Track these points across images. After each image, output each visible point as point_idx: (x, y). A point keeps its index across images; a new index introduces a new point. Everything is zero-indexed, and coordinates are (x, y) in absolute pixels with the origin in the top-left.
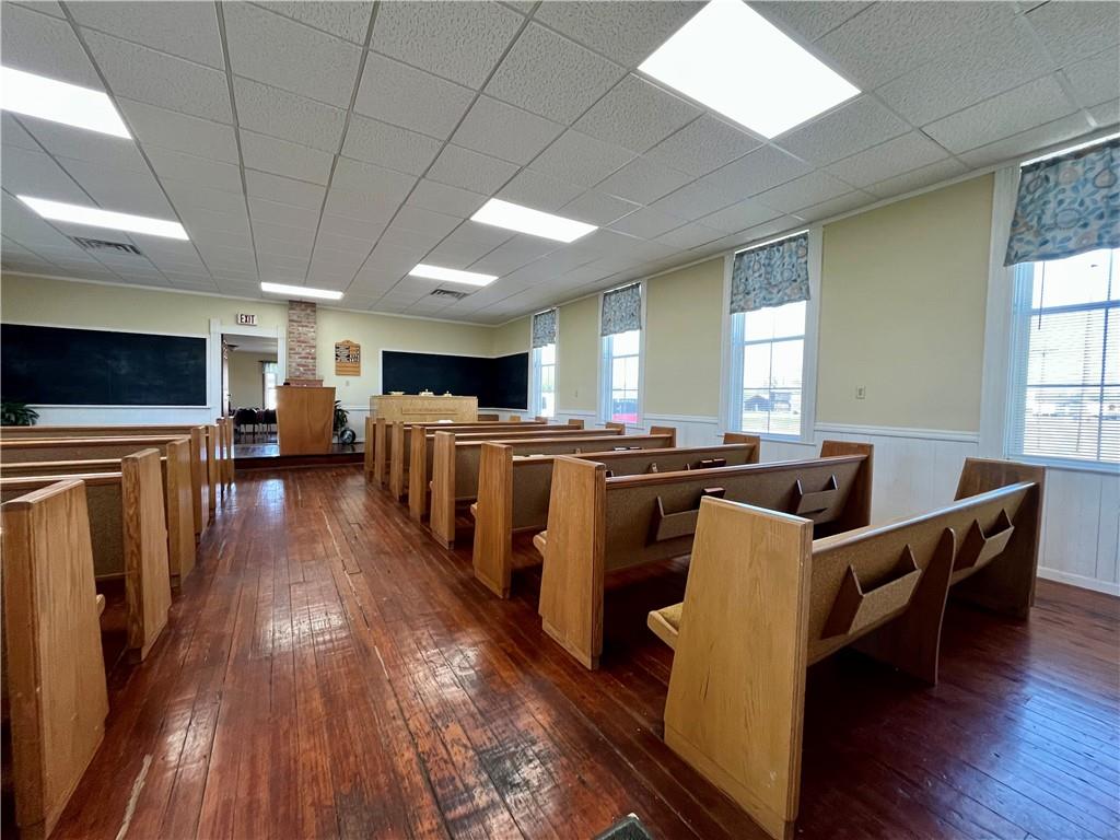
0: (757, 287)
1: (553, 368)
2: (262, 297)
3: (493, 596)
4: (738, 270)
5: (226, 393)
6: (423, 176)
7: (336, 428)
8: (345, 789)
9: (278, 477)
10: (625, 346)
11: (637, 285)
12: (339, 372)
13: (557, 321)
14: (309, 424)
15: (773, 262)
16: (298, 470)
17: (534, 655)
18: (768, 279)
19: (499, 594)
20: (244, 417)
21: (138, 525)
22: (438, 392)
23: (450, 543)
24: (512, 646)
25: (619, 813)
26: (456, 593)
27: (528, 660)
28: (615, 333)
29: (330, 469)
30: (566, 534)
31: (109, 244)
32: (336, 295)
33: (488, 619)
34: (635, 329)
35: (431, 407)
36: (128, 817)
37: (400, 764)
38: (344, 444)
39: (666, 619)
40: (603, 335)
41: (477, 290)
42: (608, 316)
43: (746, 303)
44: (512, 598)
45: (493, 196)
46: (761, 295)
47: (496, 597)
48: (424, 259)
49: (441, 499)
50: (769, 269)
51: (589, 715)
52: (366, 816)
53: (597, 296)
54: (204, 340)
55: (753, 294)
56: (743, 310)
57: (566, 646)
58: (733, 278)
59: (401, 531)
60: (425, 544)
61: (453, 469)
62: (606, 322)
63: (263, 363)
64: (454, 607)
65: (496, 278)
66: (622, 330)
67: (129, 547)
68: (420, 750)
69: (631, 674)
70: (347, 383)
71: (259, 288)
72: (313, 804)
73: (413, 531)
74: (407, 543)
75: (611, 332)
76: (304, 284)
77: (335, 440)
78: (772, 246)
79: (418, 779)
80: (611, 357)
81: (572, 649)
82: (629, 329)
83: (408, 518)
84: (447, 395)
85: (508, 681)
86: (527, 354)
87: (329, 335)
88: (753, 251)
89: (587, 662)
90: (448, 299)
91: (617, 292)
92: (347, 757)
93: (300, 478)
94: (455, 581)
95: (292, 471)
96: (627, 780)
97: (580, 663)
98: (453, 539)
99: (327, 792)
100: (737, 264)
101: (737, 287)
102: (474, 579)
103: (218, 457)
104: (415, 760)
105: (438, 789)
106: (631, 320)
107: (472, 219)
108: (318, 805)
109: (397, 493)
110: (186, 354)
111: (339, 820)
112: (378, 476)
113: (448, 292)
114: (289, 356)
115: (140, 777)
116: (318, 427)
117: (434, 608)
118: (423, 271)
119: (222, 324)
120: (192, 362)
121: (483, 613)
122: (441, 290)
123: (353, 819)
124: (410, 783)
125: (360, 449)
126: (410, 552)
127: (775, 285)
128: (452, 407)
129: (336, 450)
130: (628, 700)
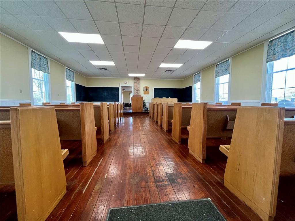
0: (279, 51)
1: (200, 89)
2: (129, 78)
3: (176, 143)
4: (270, 47)
5: (122, 99)
6: (161, 37)
7: (143, 107)
8: (136, 172)
9: (131, 117)
10: (224, 80)
11: (228, 60)
12: (145, 94)
13: (201, 75)
14: (138, 106)
15: (287, 40)
16: (135, 115)
17: (185, 157)
18: (284, 47)
19: (178, 142)
20: (126, 105)
21: (103, 116)
22: (167, 97)
23: (167, 131)
24: (179, 154)
25: (204, 196)
26: (167, 141)
27: (184, 158)
28: (220, 76)
29: (142, 116)
30: (195, 124)
31: (103, 69)
32: (143, 75)
33: (174, 147)
34: (227, 74)
35: (165, 101)
36: (98, 166)
37: (148, 171)
38: (145, 110)
39: (225, 147)
40: (216, 77)
41: (177, 69)
42: (217, 71)
43: (274, 57)
44: (181, 144)
45: (179, 39)
46: (282, 54)
47: (177, 143)
48: (163, 62)
49: (165, 120)
50: (286, 43)
51: (200, 173)
52: (139, 178)
53: (214, 66)
54: (119, 88)
55: (277, 54)
56: (272, 60)
57: (195, 156)
58: (268, 50)
59: (156, 128)
60: (161, 131)
61: (168, 112)
62: (217, 73)
63: (130, 93)
64: (165, 144)
65: (182, 64)
66: (222, 75)
67: (102, 120)
68: (153, 169)
69: (215, 167)
70: (146, 96)
71: (128, 75)
72: (129, 173)
73: (159, 128)
74: (156, 130)
75: (219, 76)
76: (137, 73)
77: (143, 110)
78: (287, 34)
79: (151, 174)
80: (218, 84)
81: (197, 157)
82: (225, 74)
83: (157, 126)
84: (170, 98)
85: (177, 161)
86: (192, 86)
87: (142, 85)
88: (278, 38)
89: (201, 161)
90: (170, 73)
91: (221, 63)
92: (137, 166)
93: (136, 118)
94: (167, 139)
95: (134, 116)
96: (209, 190)
97: (199, 161)
98: (167, 130)
99: (132, 172)
100: (270, 44)
101: (270, 53)
102: (172, 139)
103: (120, 112)
104: (151, 170)
105: (155, 177)
106: (226, 71)
107: (174, 47)
108: (130, 173)
109: (155, 120)
110: (115, 91)
111: (133, 177)
112: (152, 117)
113: (169, 71)
114: (134, 90)
115: (101, 161)
116: (139, 106)
117: (161, 143)
118: (163, 65)
119: (122, 84)
120: (116, 93)
121: (173, 146)
122: (168, 70)
123: (136, 177)
124: (149, 175)
125: (148, 112)
126: (157, 132)
127: (289, 49)
128: (170, 101)
129: (143, 112)
130: (213, 172)
